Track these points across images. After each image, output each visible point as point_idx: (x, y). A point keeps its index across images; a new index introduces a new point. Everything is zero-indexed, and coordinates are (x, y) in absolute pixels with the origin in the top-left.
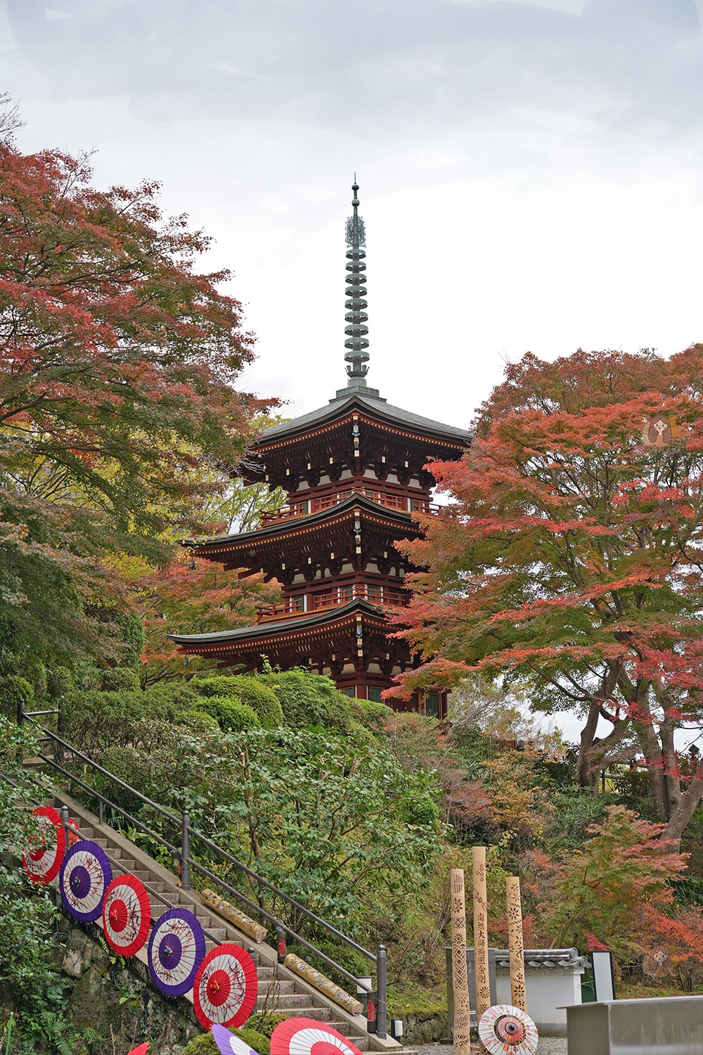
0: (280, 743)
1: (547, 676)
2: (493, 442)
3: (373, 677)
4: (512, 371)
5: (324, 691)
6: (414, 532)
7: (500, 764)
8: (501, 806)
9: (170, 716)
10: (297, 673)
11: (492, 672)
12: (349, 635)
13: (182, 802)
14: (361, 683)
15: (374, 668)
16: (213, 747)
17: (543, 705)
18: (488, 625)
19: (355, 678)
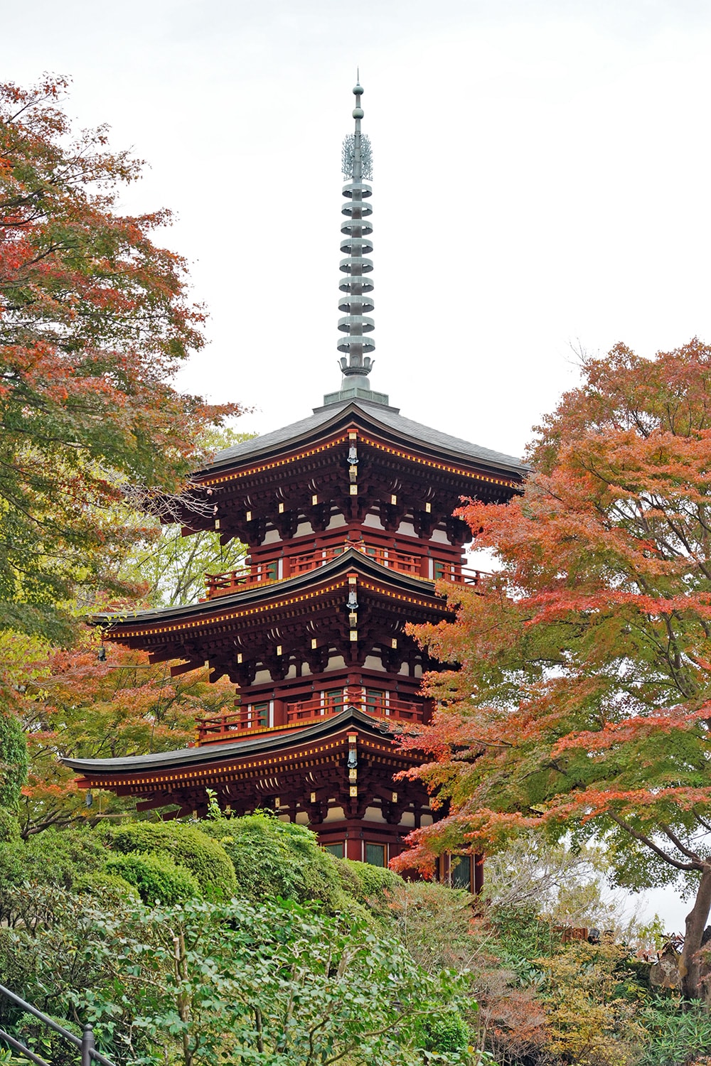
0: (234, 924)
1: (634, 832)
2: (560, 476)
3: (372, 828)
4: (595, 371)
5: (299, 846)
6: (441, 613)
7: (564, 964)
8: (564, 1027)
9: (67, 881)
10: (259, 818)
11: (556, 827)
12: (337, 764)
13: (81, 1011)
14: (353, 836)
15: (374, 814)
16: (131, 928)
17: (633, 876)
18: (543, 754)
19: (344, 830)
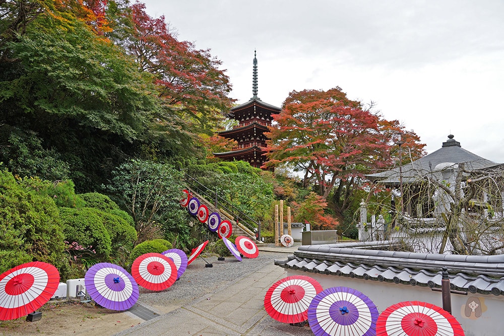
0: (238, 177)
1: (296, 163)
2: (286, 110)
3: (258, 163)
4: (290, 94)
5: (247, 165)
6: (268, 130)
7: (286, 182)
8: (286, 192)
9: (213, 170)
10: (241, 161)
11: (285, 162)
12: (253, 154)
13: (215, 189)
14: (255, 164)
15: (258, 161)
16: (222, 177)
17: (296, 170)
18: (283, 152)
